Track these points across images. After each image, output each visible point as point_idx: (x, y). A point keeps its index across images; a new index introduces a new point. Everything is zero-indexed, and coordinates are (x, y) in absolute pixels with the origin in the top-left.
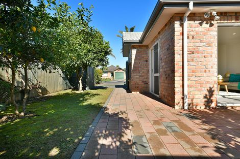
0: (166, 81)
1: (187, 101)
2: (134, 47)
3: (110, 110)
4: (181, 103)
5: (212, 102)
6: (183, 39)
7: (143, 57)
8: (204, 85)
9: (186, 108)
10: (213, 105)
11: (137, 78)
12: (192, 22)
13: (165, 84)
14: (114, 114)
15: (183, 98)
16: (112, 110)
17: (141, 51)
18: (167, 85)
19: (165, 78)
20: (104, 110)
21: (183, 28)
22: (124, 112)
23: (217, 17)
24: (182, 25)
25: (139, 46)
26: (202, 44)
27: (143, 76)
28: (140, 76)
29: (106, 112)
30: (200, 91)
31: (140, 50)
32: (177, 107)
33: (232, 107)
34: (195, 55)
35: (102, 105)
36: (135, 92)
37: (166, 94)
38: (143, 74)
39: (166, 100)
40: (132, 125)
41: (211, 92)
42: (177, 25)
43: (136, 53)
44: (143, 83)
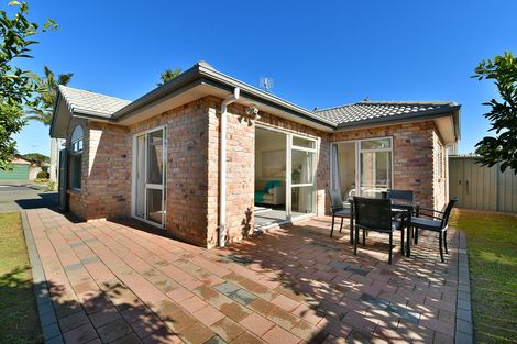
0: (183, 202)
1: (224, 233)
2: (96, 126)
3: (68, 289)
4: (215, 239)
5: (249, 228)
6: (220, 138)
7: (117, 149)
8: (242, 206)
9: (223, 245)
10: (250, 232)
11: (101, 190)
12: (230, 115)
13: (181, 207)
14: (95, 300)
15: (218, 230)
16: (78, 289)
17: (113, 136)
18: (188, 208)
19: (181, 196)
20: (51, 295)
21: (220, 120)
22: (118, 285)
23: (258, 117)
24: (219, 115)
25: (109, 125)
26: (241, 148)
27: (116, 185)
28: (109, 185)
29: (61, 301)
30: (238, 214)
31: (110, 132)
32: (210, 246)
33: (267, 230)
34: (234, 163)
35: (24, 276)
36: (96, 221)
37: (185, 224)
38: (116, 182)
39: (183, 234)
40: (169, 319)
41: (249, 214)
42: (212, 113)
43: (102, 138)
44: (115, 200)
